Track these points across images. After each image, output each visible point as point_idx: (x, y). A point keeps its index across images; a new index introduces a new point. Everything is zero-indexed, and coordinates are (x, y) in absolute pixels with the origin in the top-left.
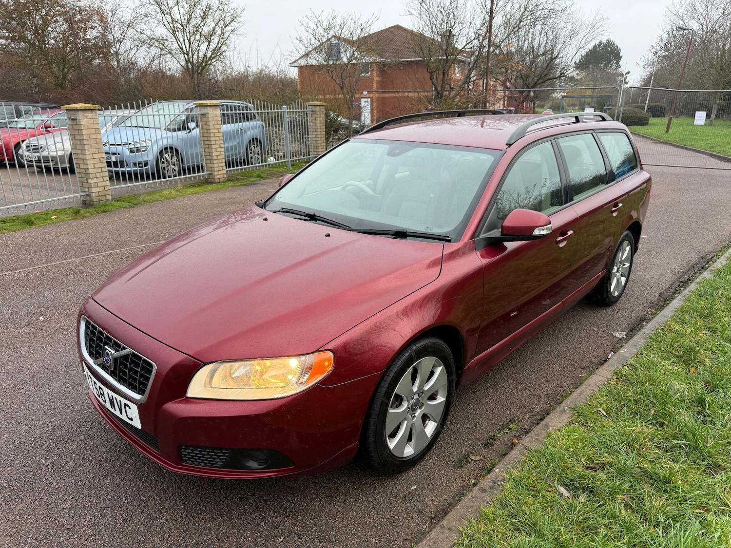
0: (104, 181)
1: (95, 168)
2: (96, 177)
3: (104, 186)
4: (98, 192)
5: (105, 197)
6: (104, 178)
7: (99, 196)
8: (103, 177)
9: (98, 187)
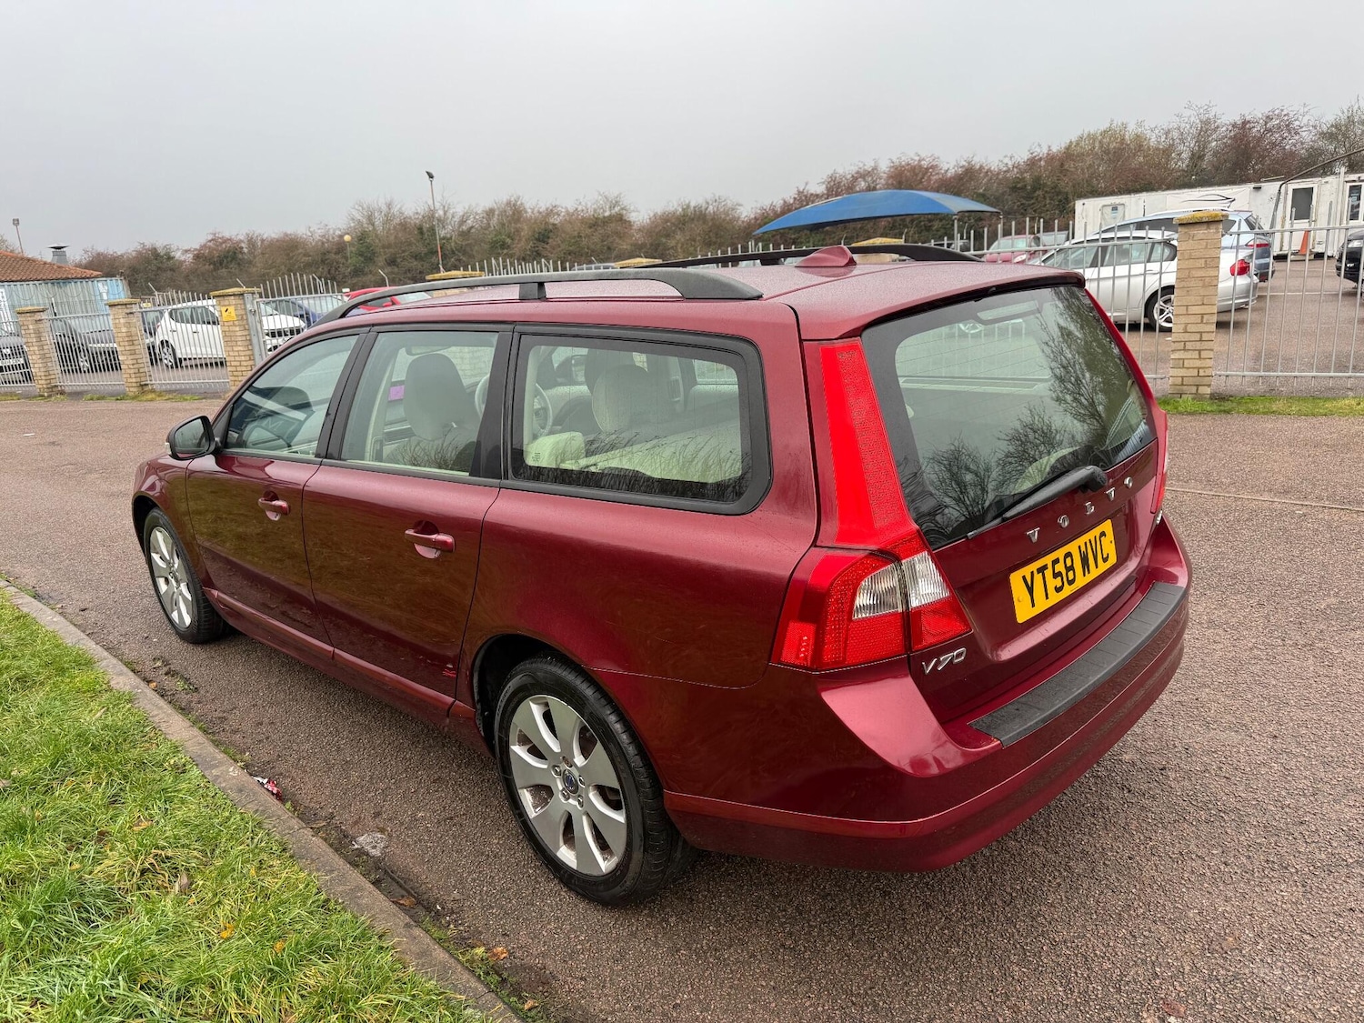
0: (1200, 358)
1: (1186, 332)
2: (1184, 350)
3: (1199, 368)
4: (1182, 377)
5: (1195, 388)
6: (1202, 353)
7: (1182, 385)
8: (1200, 351)
9: (1183, 367)
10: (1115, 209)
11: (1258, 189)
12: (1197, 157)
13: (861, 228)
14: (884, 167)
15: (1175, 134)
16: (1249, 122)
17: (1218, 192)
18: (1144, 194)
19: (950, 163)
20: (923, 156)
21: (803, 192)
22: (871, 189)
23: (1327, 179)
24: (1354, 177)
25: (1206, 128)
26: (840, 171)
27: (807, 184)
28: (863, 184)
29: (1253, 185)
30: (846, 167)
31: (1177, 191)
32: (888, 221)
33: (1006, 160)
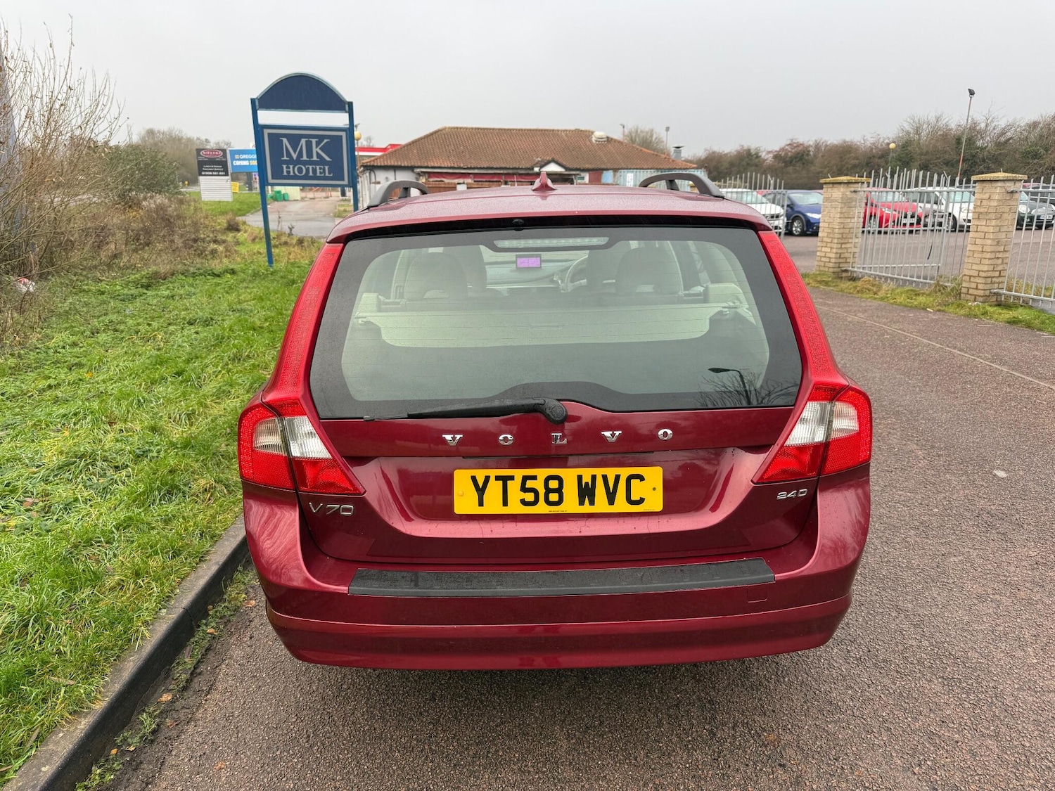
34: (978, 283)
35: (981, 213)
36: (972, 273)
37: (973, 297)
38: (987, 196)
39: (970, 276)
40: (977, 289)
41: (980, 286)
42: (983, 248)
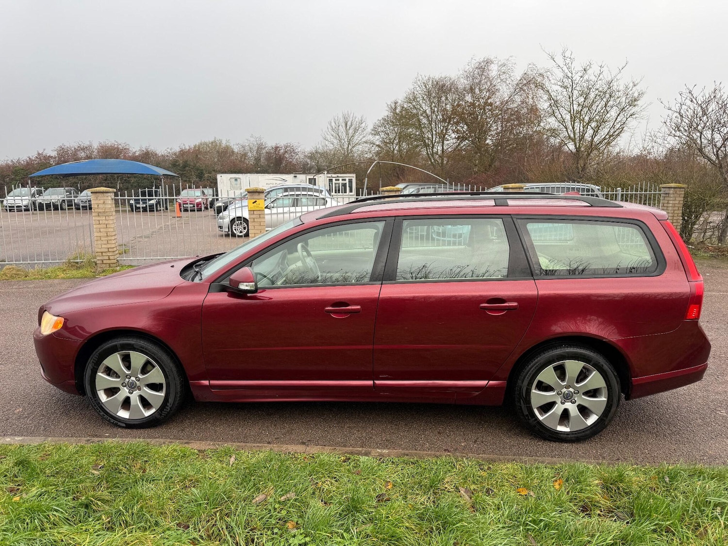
10: (236, 180)
11: (295, 177)
12: (258, 160)
13: (85, 179)
14: (95, 145)
15: (247, 148)
16: (278, 147)
17: (280, 177)
18: (249, 174)
19: (136, 148)
20: (119, 142)
21: (42, 154)
22: (88, 157)
23: (320, 175)
24: (330, 175)
25: (260, 148)
26: (67, 145)
27: (44, 150)
28: (83, 154)
29: (293, 175)
30: (71, 143)
31: (263, 175)
32: (104, 177)
33: (169, 150)
34: (109, 256)
35: (100, 212)
36: (102, 250)
37: (108, 265)
38: (102, 202)
39: (102, 252)
40: (109, 259)
41: (111, 258)
42: (107, 234)
